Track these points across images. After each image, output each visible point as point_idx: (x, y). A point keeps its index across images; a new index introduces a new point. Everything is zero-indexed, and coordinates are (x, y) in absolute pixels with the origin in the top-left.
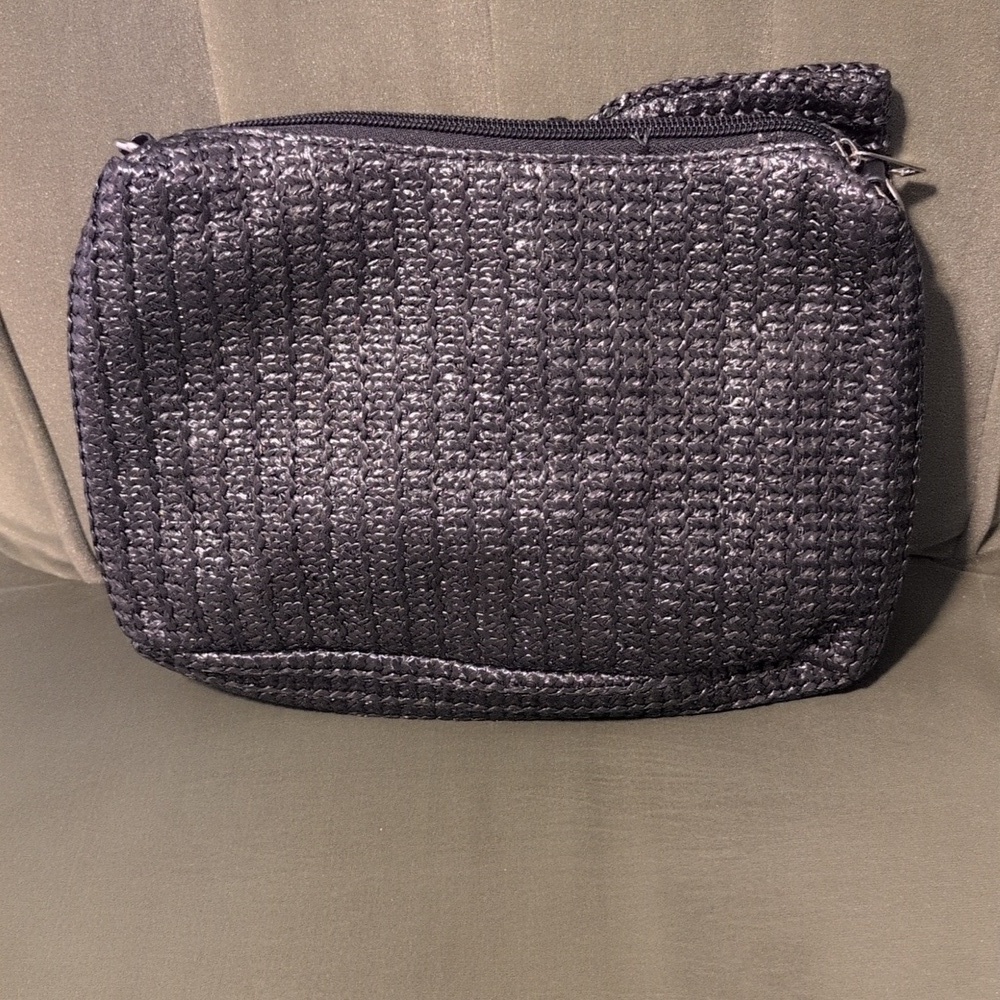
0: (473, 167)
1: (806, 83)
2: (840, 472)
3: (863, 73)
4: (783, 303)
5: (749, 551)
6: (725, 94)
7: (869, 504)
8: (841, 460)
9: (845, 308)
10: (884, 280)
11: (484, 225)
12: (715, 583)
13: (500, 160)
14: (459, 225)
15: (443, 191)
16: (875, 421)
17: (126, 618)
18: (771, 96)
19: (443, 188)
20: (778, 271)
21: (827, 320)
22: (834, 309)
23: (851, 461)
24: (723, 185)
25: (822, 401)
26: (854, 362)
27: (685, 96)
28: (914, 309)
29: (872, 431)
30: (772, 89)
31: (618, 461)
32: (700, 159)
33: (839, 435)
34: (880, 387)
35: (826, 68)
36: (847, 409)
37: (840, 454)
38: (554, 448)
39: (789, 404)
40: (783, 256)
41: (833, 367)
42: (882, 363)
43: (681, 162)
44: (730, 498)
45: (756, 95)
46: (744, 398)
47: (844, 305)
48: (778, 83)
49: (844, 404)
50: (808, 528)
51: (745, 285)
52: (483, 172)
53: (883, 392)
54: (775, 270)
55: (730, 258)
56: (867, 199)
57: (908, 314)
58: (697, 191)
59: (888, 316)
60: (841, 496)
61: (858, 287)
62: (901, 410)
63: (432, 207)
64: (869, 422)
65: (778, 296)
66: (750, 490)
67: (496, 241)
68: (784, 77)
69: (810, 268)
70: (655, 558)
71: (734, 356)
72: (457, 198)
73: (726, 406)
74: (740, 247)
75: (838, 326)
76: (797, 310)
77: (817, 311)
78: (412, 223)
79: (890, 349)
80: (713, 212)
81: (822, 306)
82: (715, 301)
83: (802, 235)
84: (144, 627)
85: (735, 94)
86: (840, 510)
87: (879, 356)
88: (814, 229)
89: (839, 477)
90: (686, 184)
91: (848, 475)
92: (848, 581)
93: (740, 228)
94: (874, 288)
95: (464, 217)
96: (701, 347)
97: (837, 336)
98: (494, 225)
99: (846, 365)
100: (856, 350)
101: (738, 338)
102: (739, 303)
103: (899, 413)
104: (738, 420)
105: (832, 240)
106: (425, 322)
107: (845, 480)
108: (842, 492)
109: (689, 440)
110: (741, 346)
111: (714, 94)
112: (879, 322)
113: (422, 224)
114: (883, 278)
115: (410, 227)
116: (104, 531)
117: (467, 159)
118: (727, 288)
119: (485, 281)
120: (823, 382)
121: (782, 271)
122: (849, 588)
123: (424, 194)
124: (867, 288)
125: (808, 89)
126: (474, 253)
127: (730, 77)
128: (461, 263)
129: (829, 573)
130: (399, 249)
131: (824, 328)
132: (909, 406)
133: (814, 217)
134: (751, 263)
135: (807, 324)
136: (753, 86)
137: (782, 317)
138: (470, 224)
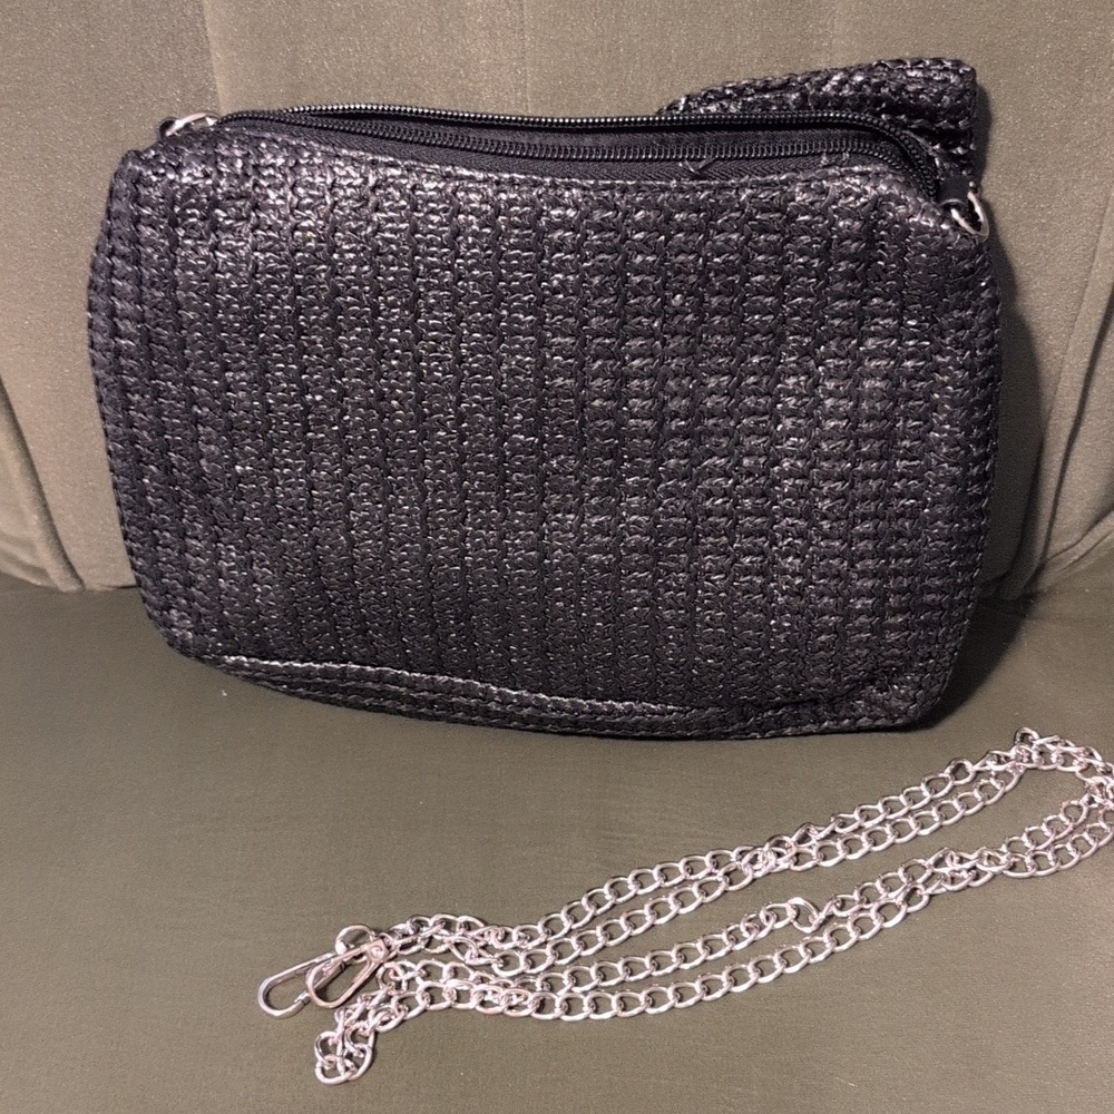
0: (505, 192)
1: (882, 84)
2: (901, 515)
3: (946, 69)
4: (844, 337)
5: (799, 597)
6: (794, 97)
7: (930, 548)
8: (902, 502)
9: (911, 343)
10: (956, 314)
11: (517, 257)
12: (761, 630)
13: (535, 186)
14: (489, 256)
15: (471, 217)
16: (940, 462)
17: (156, 613)
18: (843, 99)
19: (471, 214)
20: (839, 304)
21: (892, 354)
22: (899, 344)
23: (913, 504)
24: (783, 214)
25: (883, 441)
26: (920, 399)
27: (749, 99)
28: (989, 345)
29: (937, 473)
30: (846, 92)
31: (659, 504)
32: (759, 184)
33: (901, 476)
34: (947, 427)
35: (905, 64)
36: (910, 449)
37: (901, 496)
38: (590, 492)
39: (847, 445)
40: (846, 288)
41: (896, 405)
42: (951, 402)
43: (737, 189)
44: (780, 544)
45: (826, 97)
46: (799, 438)
47: (910, 340)
48: (851, 85)
49: (906, 443)
50: (863, 574)
51: (804, 319)
52: (516, 199)
53: (950, 433)
54: (837, 303)
55: (788, 290)
56: (942, 230)
57: (981, 351)
58: (756, 220)
59: (959, 352)
60: (901, 541)
61: (926, 321)
62: (969, 450)
63: (458, 235)
64: (934, 462)
65: (838, 331)
66: (801, 535)
67: (529, 275)
68: (859, 78)
69: (875, 300)
70: (698, 605)
71: (790, 394)
72: (487, 226)
73: (778, 447)
74: (800, 279)
75: (903, 361)
76: (860, 344)
77: (880, 346)
78: (435, 252)
79: (960, 387)
80: (771, 242)
81: (887, 341)
82: (770, 336)
83: (868, 266)
84: (173, 626)
85: (804, 96)
86: (898, 556)
87: (947, 394)
88: (882, 260)
89: (900, 522)
90: (743, 212)
91: (910, 518)
92: (905, 627)
93: (801, 260)
94: (944, 321)
95: (495, 248)
96: (754, 384)
97: (901, 373)
98: (526, 258)
99: (911, 403)
100: (921, 388)
101: (793, 375)
102: (797, 337)
103: (966, 454)
104: (792, 461)
105: (900, 272)
106: (450, 359)
107: (907, 524)
108: (903, 537)
109: (737, 483)
110: (798, 384)
111: (781, 97)
112: (948, 358)
113: (445, 254)
114: (955, 312)
115: (432, 256)
116: (134, 528)
117: (498, 183)
118: (784, 321)
119: (517, 318)
120: (885, 421)
121: (845, 304)
122: (906, 633)
123: (450, 219)
124: (937, 322)
125: (885, 91)
126: (504, 287)
127: (799, 79)
128: (491, 297)
129: (883, 619)
130: (418, 280)
131: (888, 364)
132: (977, 447)
133: (882, 247)
134: (811, 296)
135: (870, 360)
136: (824, 89)
137: (843, 353)
138: (500, 256)
